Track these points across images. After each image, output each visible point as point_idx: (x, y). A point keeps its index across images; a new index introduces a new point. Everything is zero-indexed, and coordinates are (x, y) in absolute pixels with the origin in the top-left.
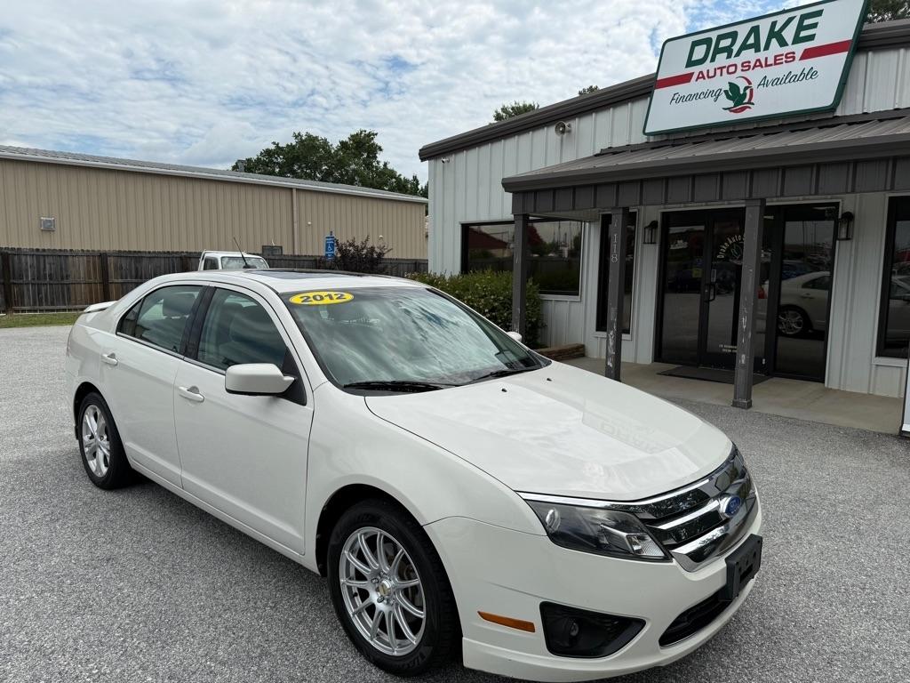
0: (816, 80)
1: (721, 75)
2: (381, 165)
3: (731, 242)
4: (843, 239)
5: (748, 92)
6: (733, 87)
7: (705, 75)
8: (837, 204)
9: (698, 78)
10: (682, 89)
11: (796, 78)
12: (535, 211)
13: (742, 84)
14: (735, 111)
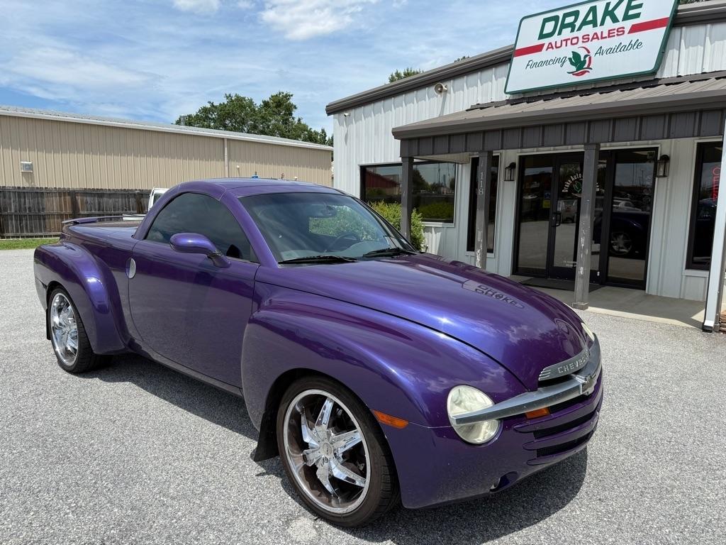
0: (641, 50)
1: (566, 45)
2: (296, 120)
3: (573, 179)
4: (661, 177)
5: (587, 59)
6: (576, 55)
7: (554, 46)
8: (656, 149)
9: (548, 48)
10: (535, 57)
11: (625, 48)
12: (418, 155)
13: (582, 53)
14: (577, 75)
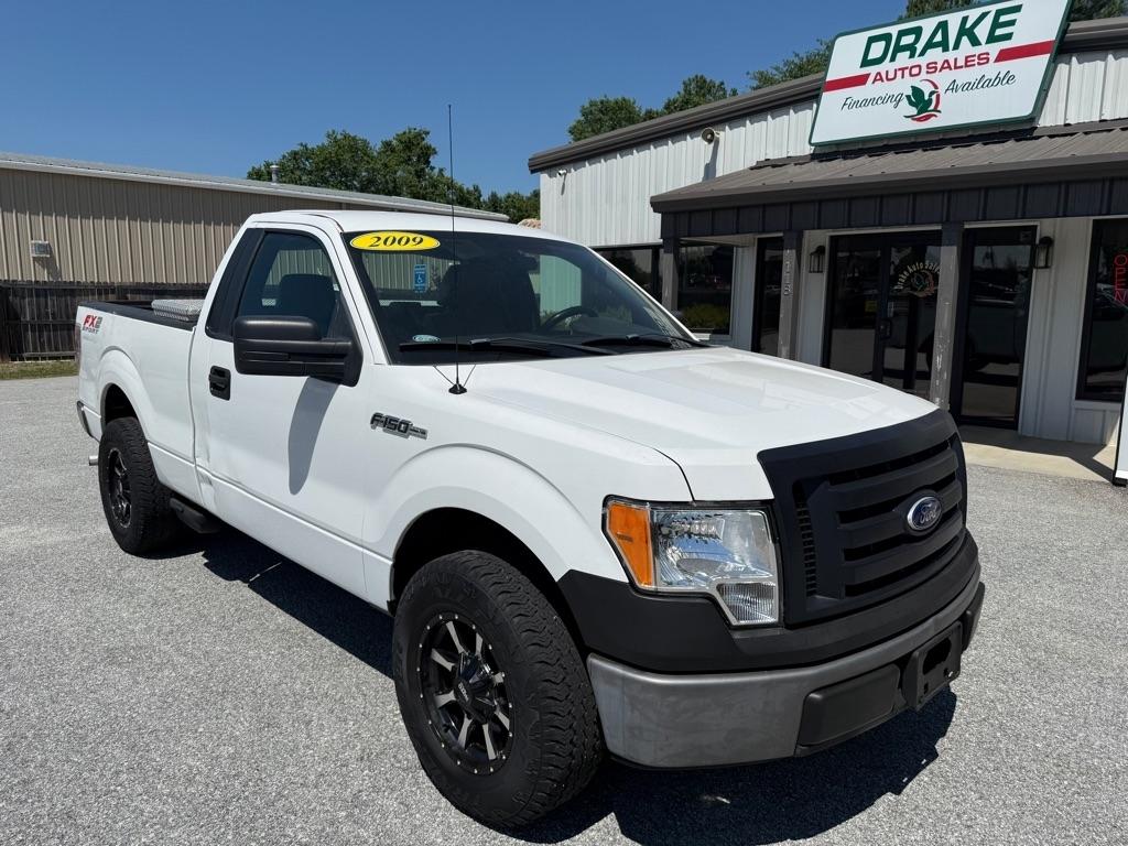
0: (1013, 87)
1: (903, 77)
3: (911, 270)
4: (1042, 268)
6: (917, 92)
7: (884, 77)
8: (1034, 228)
9: (875, 80)
10: (856, 93)
11: (990, 83)
13: (927, 89)
14: (919, 120)
